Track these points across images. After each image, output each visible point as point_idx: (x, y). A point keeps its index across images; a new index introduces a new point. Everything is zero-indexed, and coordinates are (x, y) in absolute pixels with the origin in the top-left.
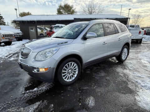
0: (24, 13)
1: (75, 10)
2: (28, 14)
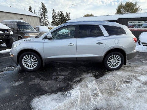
0: (88, 15)
1: (139, 8)
2: (91, 15)
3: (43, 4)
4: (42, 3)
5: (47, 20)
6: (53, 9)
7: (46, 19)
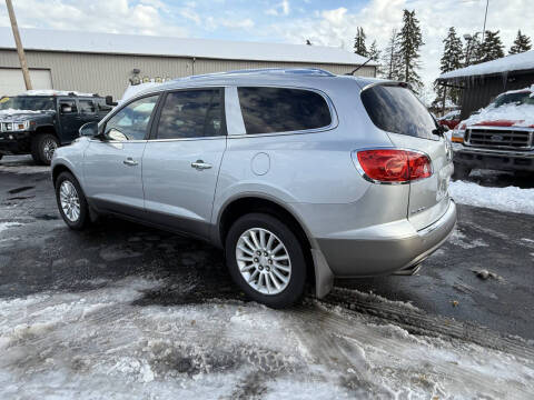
3: (409, 15)
4: (407, 13)
5: (415, 74)
6: (452, 29)
7: (410, 70)
